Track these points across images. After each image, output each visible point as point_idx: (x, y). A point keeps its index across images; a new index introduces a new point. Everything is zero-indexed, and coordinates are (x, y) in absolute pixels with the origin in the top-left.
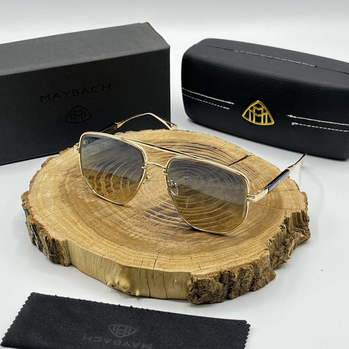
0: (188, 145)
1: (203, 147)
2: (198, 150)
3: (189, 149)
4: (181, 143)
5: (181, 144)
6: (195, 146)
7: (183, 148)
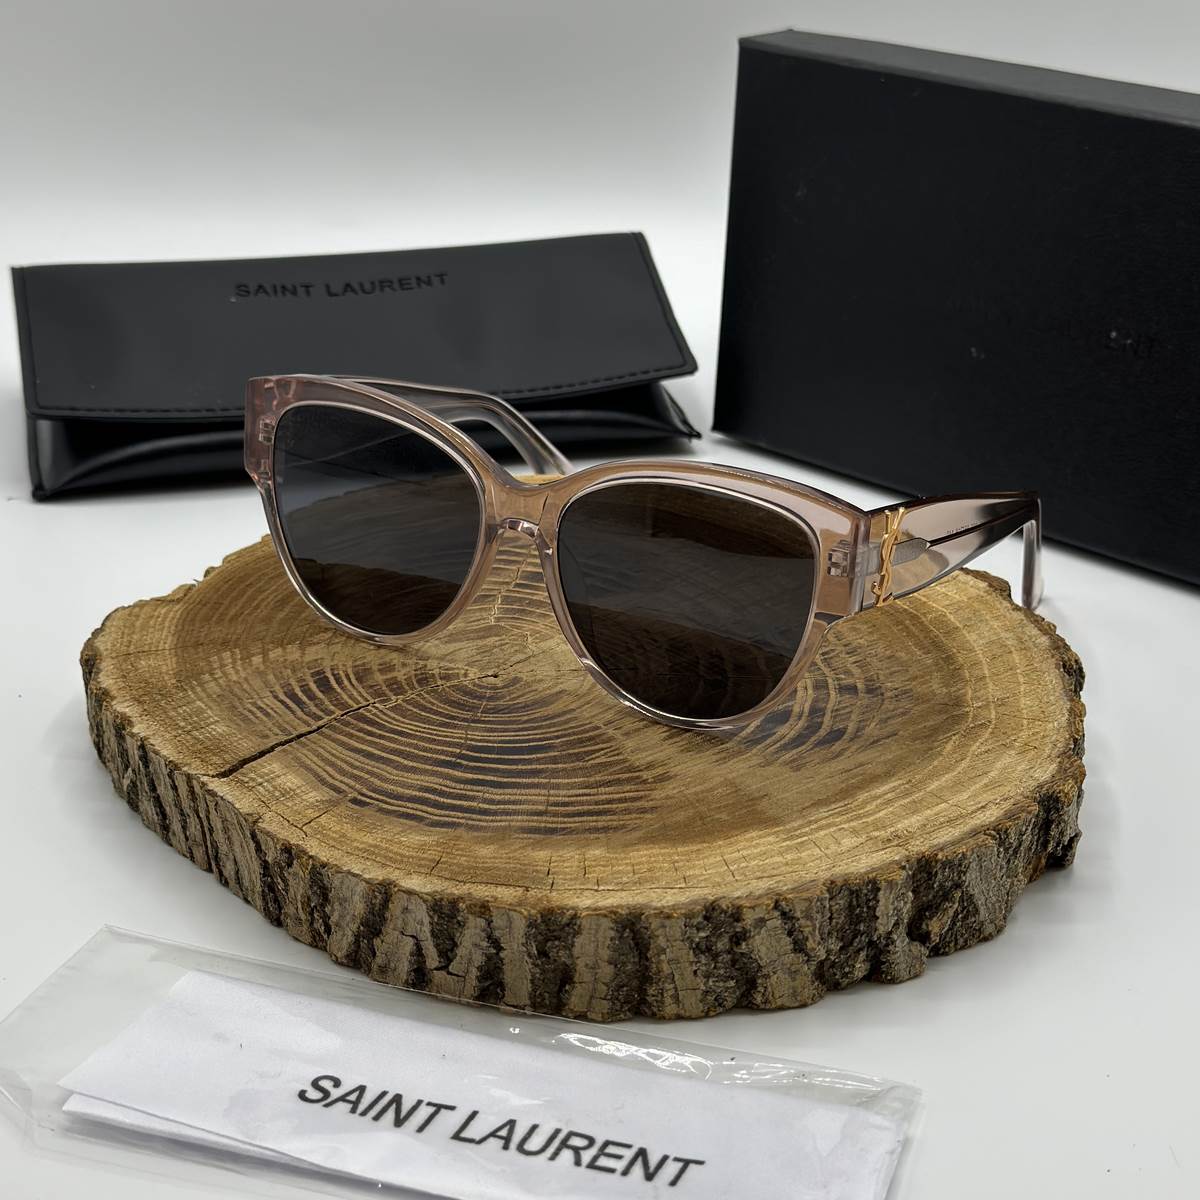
0: (474, 816)
1: (410, 808)
2: (433, 791)
3: (473, 799)
4: (505, 828)
5: (502, 822)
6: (443, 812)
7: (499, 802)
